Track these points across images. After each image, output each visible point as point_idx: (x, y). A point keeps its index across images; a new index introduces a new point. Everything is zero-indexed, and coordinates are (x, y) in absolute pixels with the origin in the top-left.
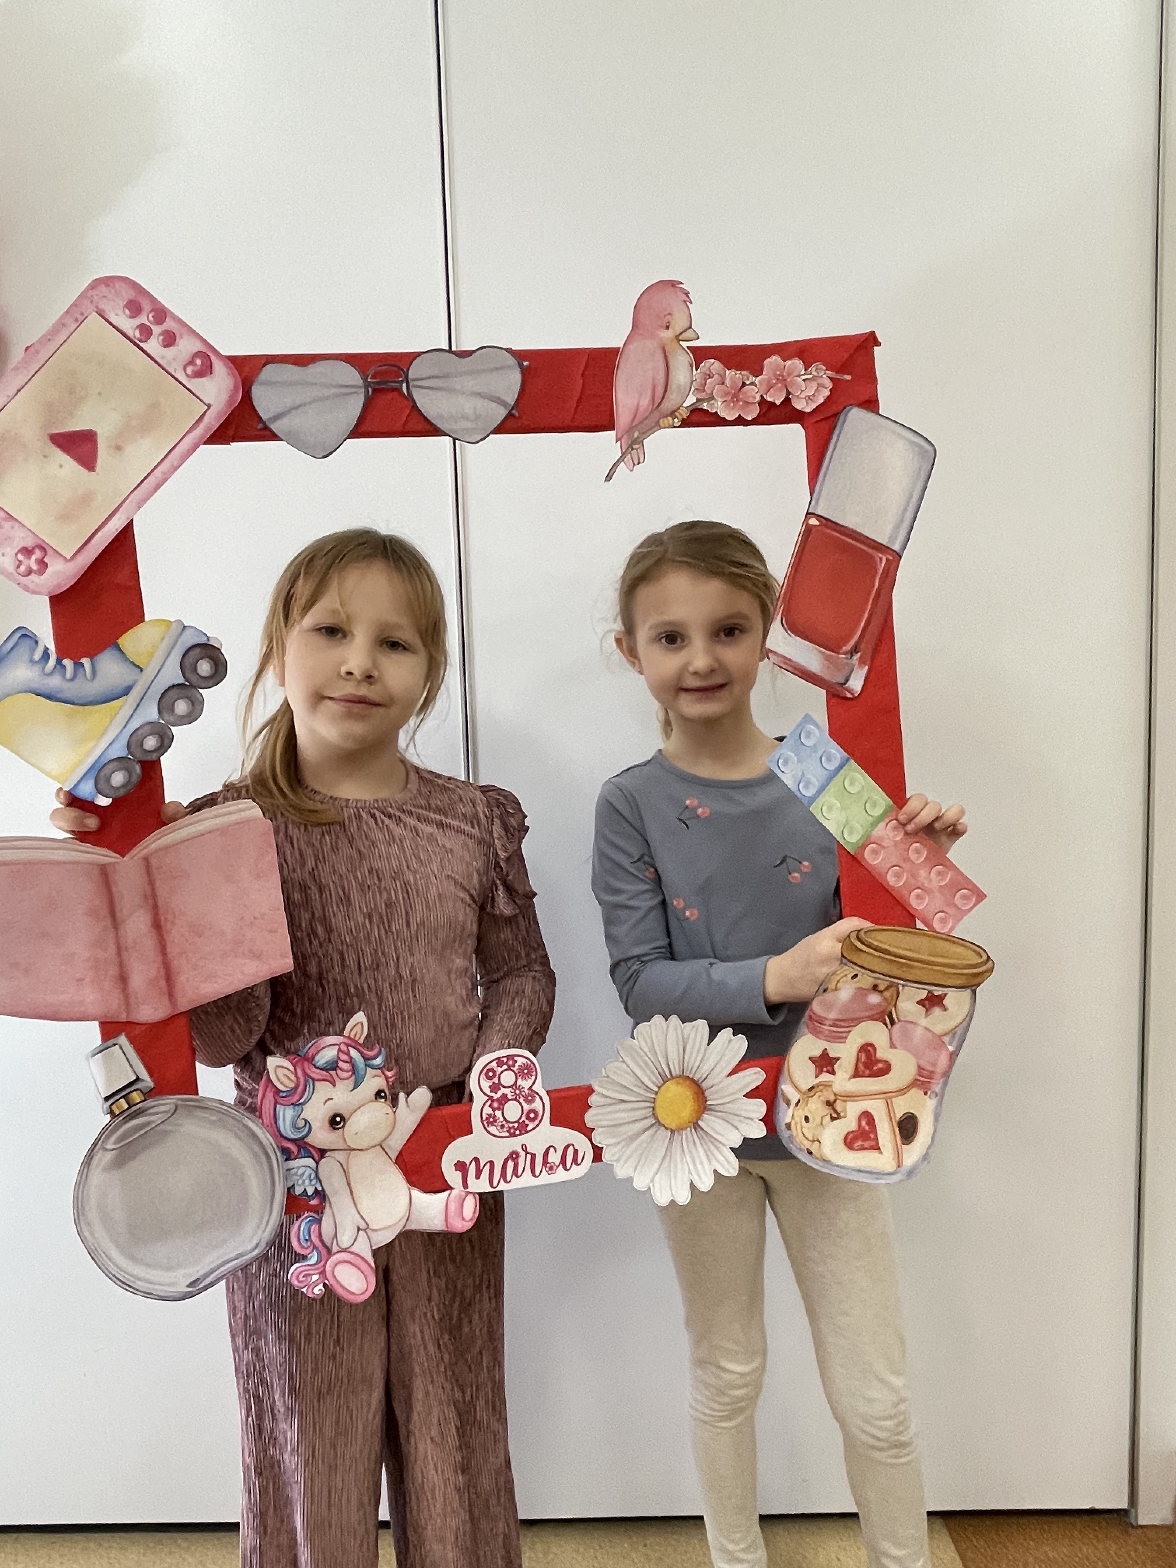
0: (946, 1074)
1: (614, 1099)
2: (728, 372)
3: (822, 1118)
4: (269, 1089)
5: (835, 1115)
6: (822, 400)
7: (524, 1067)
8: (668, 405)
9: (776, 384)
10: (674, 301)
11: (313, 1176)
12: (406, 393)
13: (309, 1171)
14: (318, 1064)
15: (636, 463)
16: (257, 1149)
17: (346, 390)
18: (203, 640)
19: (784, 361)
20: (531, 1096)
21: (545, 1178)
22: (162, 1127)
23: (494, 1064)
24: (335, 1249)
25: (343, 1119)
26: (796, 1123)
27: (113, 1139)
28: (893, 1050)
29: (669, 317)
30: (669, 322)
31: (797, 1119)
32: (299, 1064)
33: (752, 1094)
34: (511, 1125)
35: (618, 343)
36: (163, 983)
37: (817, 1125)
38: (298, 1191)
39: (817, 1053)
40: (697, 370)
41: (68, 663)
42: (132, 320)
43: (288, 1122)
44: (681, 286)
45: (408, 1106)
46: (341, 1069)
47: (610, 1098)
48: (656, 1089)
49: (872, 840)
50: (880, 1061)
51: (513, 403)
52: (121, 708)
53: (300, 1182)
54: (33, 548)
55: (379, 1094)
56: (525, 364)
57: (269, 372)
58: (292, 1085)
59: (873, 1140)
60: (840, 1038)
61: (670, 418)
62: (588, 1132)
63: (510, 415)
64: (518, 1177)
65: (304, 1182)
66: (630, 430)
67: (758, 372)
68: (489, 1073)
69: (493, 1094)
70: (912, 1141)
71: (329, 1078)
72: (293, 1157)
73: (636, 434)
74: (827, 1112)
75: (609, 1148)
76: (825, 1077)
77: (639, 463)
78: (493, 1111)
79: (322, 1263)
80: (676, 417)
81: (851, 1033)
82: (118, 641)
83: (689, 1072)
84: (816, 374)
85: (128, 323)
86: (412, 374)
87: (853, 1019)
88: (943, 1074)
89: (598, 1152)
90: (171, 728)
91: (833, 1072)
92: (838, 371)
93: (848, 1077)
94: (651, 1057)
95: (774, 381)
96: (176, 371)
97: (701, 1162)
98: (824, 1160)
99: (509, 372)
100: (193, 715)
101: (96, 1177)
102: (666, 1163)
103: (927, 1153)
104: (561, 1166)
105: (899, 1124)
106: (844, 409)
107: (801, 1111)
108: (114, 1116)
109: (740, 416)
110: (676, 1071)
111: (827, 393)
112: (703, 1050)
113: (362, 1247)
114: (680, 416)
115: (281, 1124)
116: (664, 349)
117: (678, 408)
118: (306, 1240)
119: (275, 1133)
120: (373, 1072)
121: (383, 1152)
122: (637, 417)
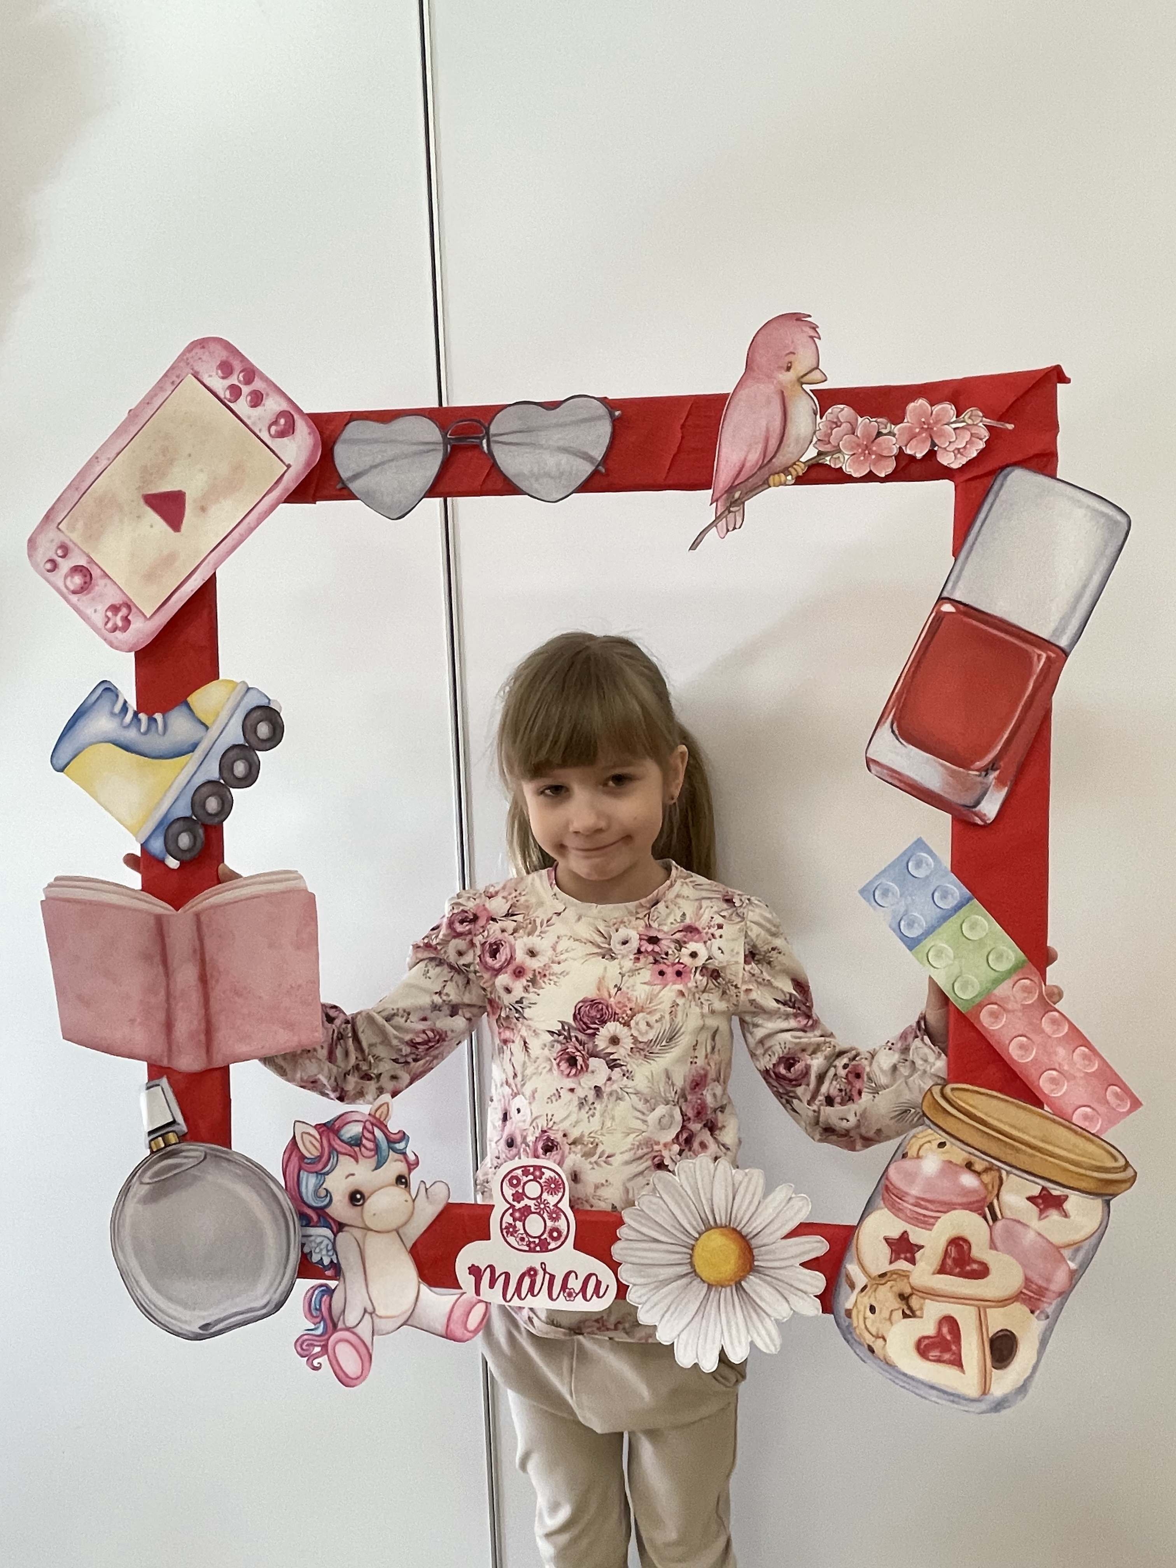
0: (1064, 1295)
1: (648, 1236)
2: (860, 420)
3: (892, 1311)
4: (294, 1154)
5: (908, 1312)
6: (975, 454)
7: (550, 1181)
8: (781, 460)
9: (919, 433)
10: (799, 336)
11: (330, 1247)
12: (485, 449)
13: (326, 1242)
14: (343, 1138)
15: (731, 529)
16: (278, 1212)
17: (426, 448)
18: (264, 702)
19: (932, 405)
20: (556, 1213)
21: (562, 1304)
22: (192, 1171)
23: (519, 1172)
24: (340, 1325)
25: (362, 1196)
26: (858, 1312)
27: (149, 1173)
28: (994, 1252)
29: (791, 355)
30: (791, 363)
31: (859, 1305)
32: (325, 1133)
33: (810, 1265)
34: (531, 1240)
35: (727, 388)
36: (202, 1036)
37: (885, 1319)
38: (315, 1258)
39: (895, 1234)
40: (821, 418)
41: (143, 717)
42: (224, 381)
43: (310, 1189)
44: (808, 319)
45: (428, 1198)
46: (364, 1147)
47: (642, 1234)
48: (697, 1235)
49: (992, 999)
50: (976, 1261)
51: (600, 459)
52: (187, 764)
53: (317, 1250)
54: (121, 605)
55: (399, 1180)
56: (617, 414)
57: (353, 430)
58: (316, 1154)
59: (954, 1354)
60: (926, 1223)
61: (782, 475)
62: (614, 1266)
63: (595, 473)
64: (533, 1295)
65: (321, 1250)
66: (731, 490)
67: (897, 419)
68: (513, 1180)
69: (515, 1203)
70: (1005, 1367)
71: (353, 1154)
72: (311, 1224)
73: (737, 495)
74: (897, 1306)
75: (636, 1288)
76: (902, 1265)
77: (734, 528)
78: (515, 1220)
79: (326, 1337)
80: (790, 473)
81: (940, 1220)
82: (189, 699)
83: (736, 1224)
84: (970, 422)
85: (220, 385)
86: (493, 429)
87: (945, 1203)
88: (1060, 1294)
89: (622, 1290)
90: (231, 789)
91: (913, 1261)
92: (1000, 419)
93: (932, 1271)
94: (693, 1198)
95: (917, 430)
96: (260, 430)
97: (738, 1330)
98: (887, 1363)
99: (599, 423)
100: (249, 779)
101: (132, 1206)
102: (697, 1319)
103: (1023, 1385)
104: (581, 1294)
105: (992, 1341)
106: (1003, 468)
107: (866, 1298)
108: (152, 1152)
109: (871, 471)
110: (721, 1219)
111: (981, 445)
112: (756, 1202)
113: (364, 1329)
114: (794, 473)
115: (303, 1190)
116: (782, 392)
117: (794, 464)
118: (316, 1309)
119: (297, 1198)
120: (397, 1156)
121: (399, 1239)
122: (742, 473)
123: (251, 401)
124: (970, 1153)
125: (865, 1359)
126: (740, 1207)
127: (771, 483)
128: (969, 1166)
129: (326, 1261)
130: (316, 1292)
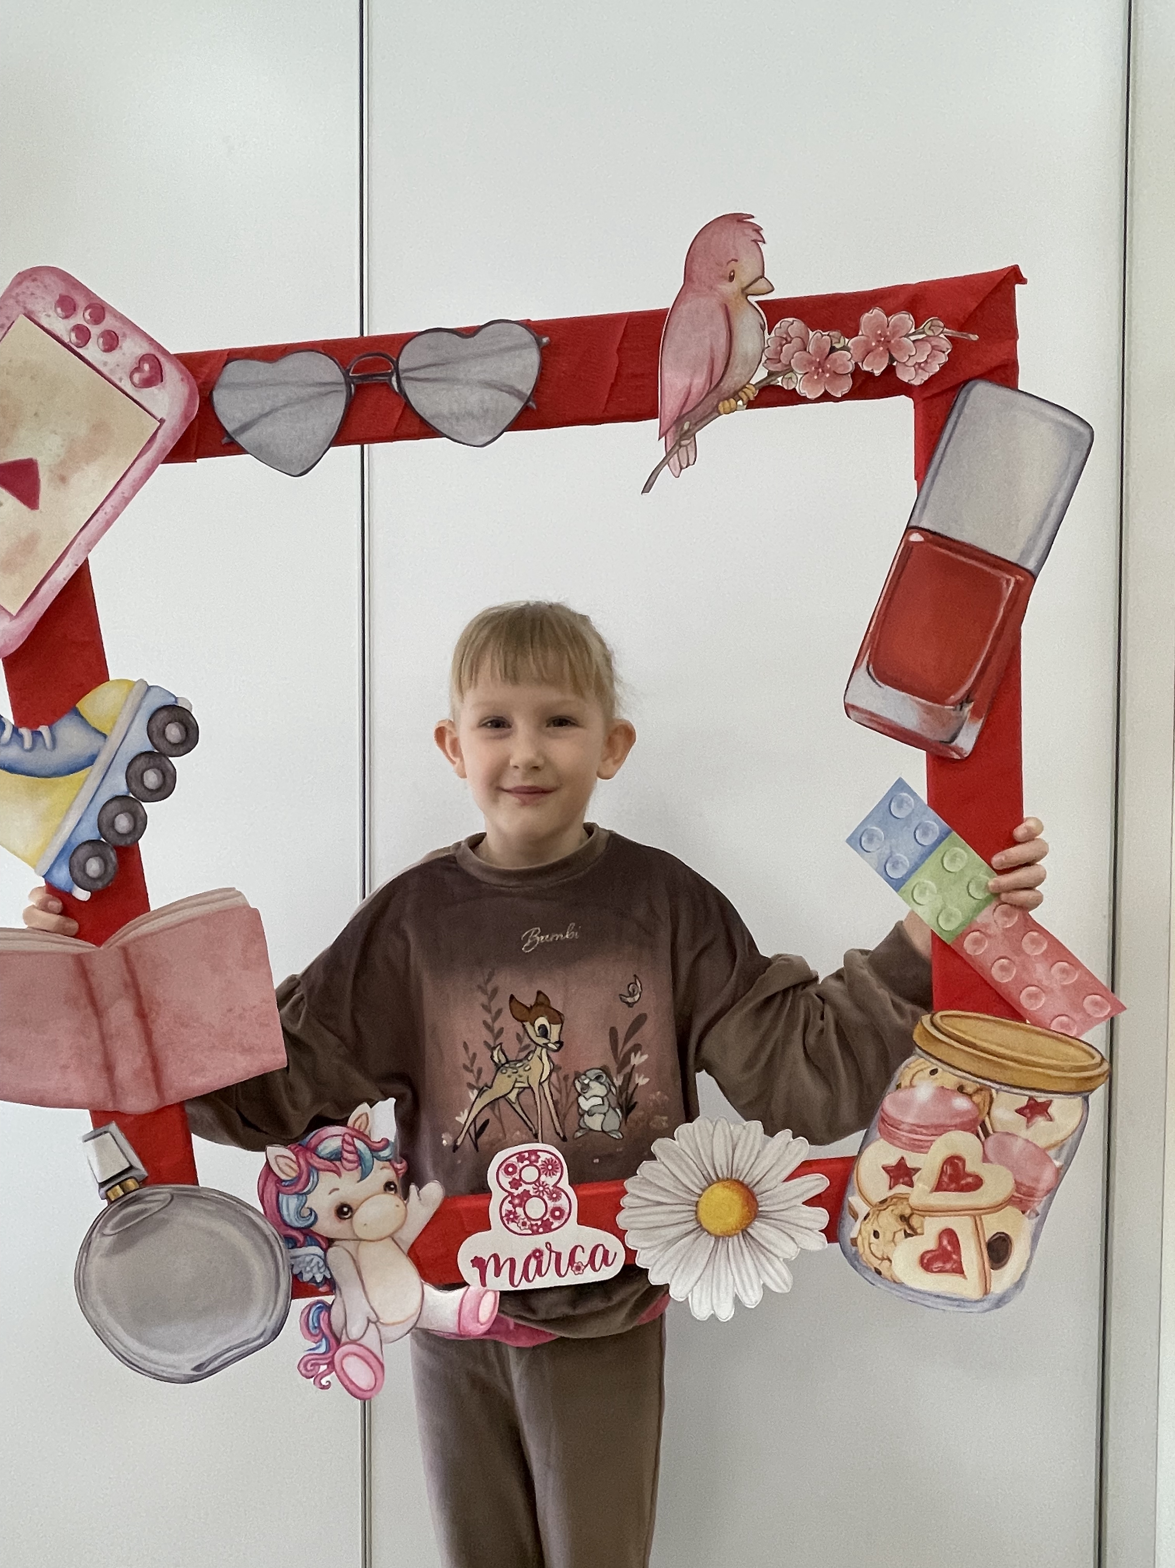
0: (1052, 1191)
1: (651, 1200)
2: (811, 334)
3: (895, 1233)
4: (270, 1179)
5: (909, 1231)
6: (938, 369)
7: (547, 1163)
8: (729, 384)
9: (877, 346)
10: (741, 242)
11: (322, 1263)
12: (396, 388)
13: (316, 1259)
14: (323, 1154)
16: (260, 1240)
17: (325, 389)
18: (170, 701)
19: (888, 315)
20: (556, 1193)
22: (161, 1215)
23: (514, 1160)
24: (344, 1339)
25: (350, 1209)
27: (110, 1224)
28: (986, 1165)
29: (733, 264)
30: (733, 271)
31: (864, 1233)
32: (301, 1153)
33: (811, 1202)
34: (534, 1223)
35: (665, 303)
36: (149, 1074)
37: (889, 1242)
38: (307, 1277)
39: (892, 1161)
40: (769, 334)
41: (25, 732)
42: (66, 321)
43: (292, 1211)
44: (751, 220)
45: (420, 1199)
46: (346, 1159)
47: (645, 1199)
48: (700, 1192)
49: (975, 927)
50: (970, 1175)
51: (529, 393)
52: (86, 779)
53: (308, 1269)
55: (388, 1186)
56: (545, 340)
57: (234, 372)
58: (294, 1175)
59: (955, 1262)
60: (922, 1147)
61: (732, 400)
62: (620, 1235)
63: (526, 409)
64: (541, 1275)
65: (312, 1268)
66: (679, 420)
67: (851, 332)
68: (507, 1168)
69: (513, 1191)
70: (1003, 1266)
71: (335, 1169)
72: (298, 1245)
73: (686, 427)
74: (899, 1228)
75: (644, 1251)
76: (901, 1189)
77: (688, 466)
78: (514, 1207)
79: (330, 1354)
80: (741, 399)
81: (934, 1143)
82: (77, 705)
83: (738, 1175)
84: (930, 333)
85: (62, 327)
86: (403, 364)
87: (936, 1127)
88: (1048, 1192)
89: (631, 1254)
90: (143, 804)
91: (911, 1185)
92: (961, 329)
93: (929, 1189)
94: (693, 1158)
95: (874, 344)
96: (121, 380)
97: (749, 1275)
98: (895, 1282)
99: (525, 353)
100: (165, 789)
101: (96, 1261)
102: (708, 1272)
103: (1020, 1280)
104: (589, 1265)
105: (989, 1245)
106: (966, 382)
107: (869, 1225)
108: (111, 1202)
109: (826, 391)
110: (722, 1173)
111: (944, 359)
112: (755, 1152)
113: (371, 1340)
114: (745, 398)
115: (285, 1212)
116: (726, 308)
117: (744, 387)
118: (315, 1328)
119: (280, 1223)
120: (381, 1164)
121: (393, 1243)
122: (689, 402)
123: (104, 343)
124: (960, 1077)
125: (873, 1282)
126: (740, 1160)
127: (721, 409)
128: (961, 1089)
129: (319, 1279)
130: (313, 1309)
